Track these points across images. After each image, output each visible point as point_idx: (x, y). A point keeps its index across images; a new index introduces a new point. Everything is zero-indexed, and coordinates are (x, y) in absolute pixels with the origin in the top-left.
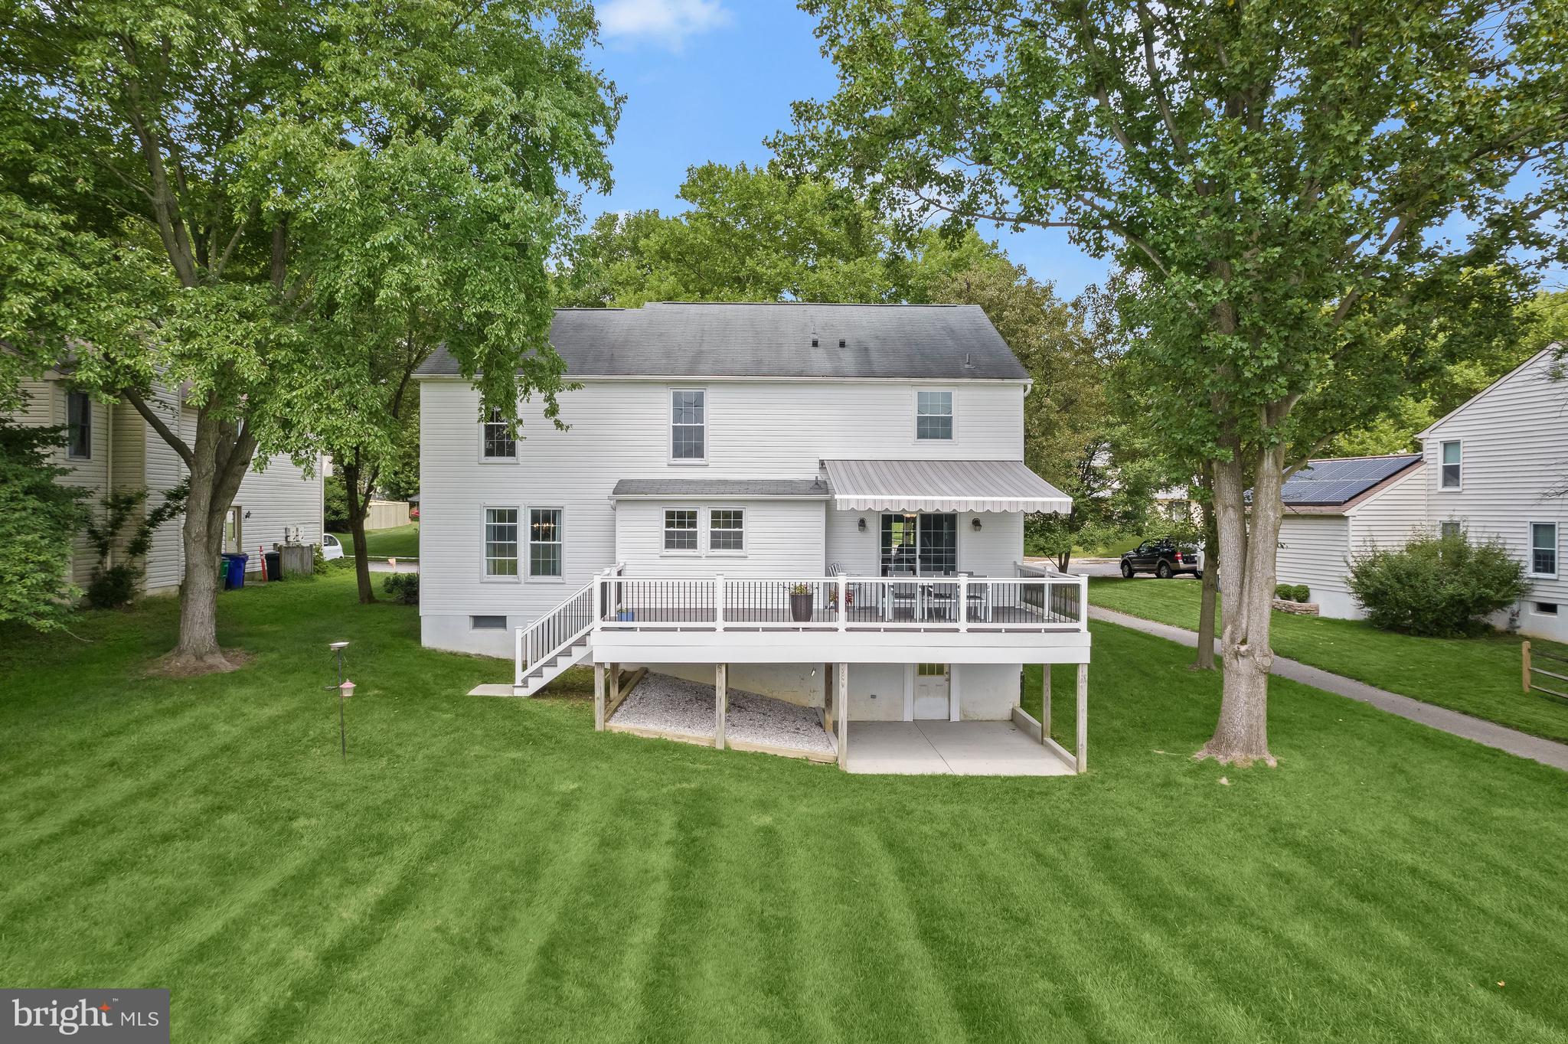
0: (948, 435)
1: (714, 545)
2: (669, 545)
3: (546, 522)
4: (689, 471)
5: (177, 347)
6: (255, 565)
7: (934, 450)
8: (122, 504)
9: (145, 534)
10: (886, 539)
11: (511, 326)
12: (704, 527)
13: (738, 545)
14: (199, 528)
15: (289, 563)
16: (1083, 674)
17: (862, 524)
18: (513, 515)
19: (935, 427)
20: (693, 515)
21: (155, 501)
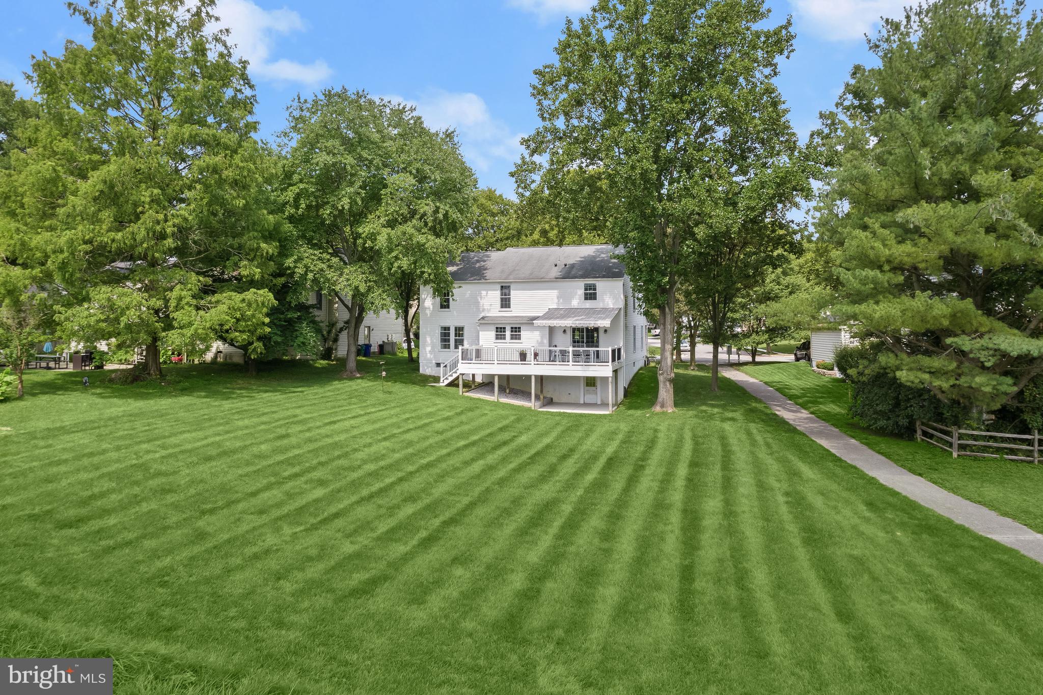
0: (595, 298)
1: (512, 339)
2: (497, 338)
3: (459, 331)
4: (506, 313)
5: (345, 283)
6: (374, 349)
7: (589, 304)
8: (332, 325)
9: (337, 335)
10: (574, 336)
11: (430, 275)
12: (508, 333)
13: (520, 339)
14: (352, 333)
15: (387, 348)
16: (610, 379)
17: (565, 331)
18: (449, 329)
19: (590, 295)
20: (504, 328)
21: (340, 325)
